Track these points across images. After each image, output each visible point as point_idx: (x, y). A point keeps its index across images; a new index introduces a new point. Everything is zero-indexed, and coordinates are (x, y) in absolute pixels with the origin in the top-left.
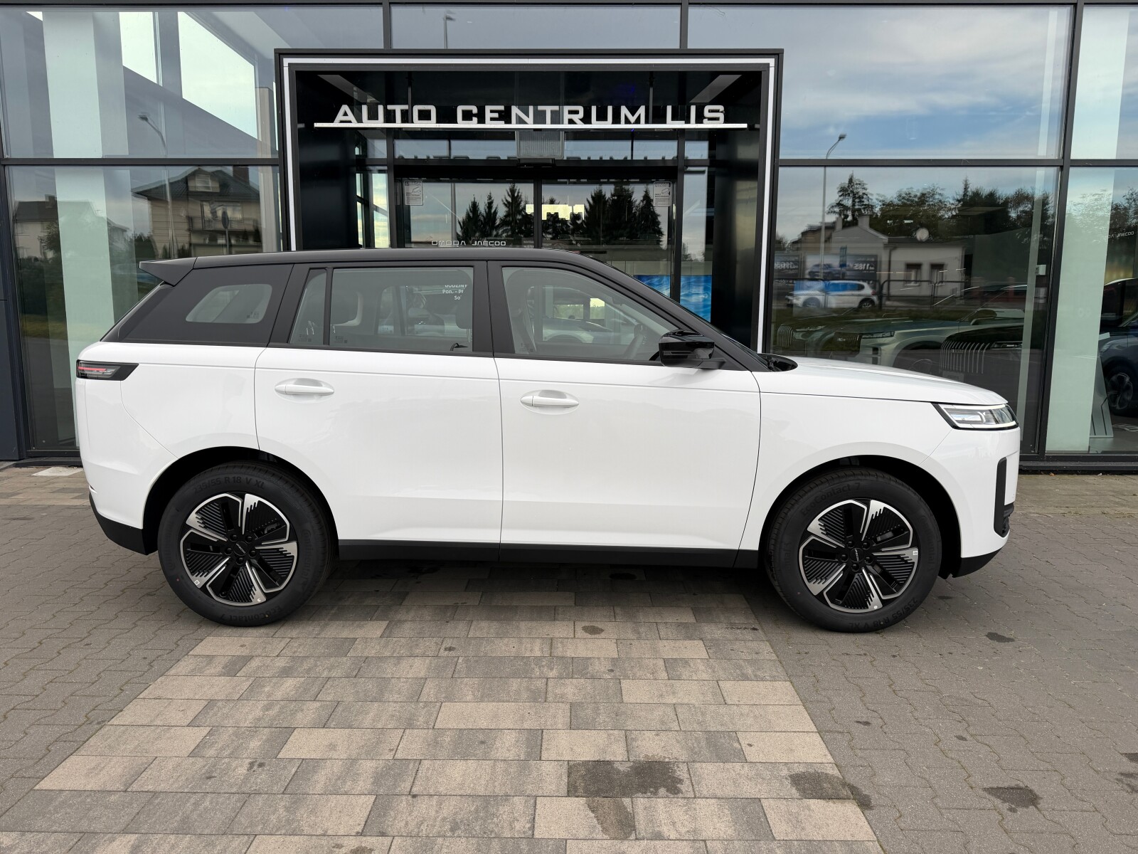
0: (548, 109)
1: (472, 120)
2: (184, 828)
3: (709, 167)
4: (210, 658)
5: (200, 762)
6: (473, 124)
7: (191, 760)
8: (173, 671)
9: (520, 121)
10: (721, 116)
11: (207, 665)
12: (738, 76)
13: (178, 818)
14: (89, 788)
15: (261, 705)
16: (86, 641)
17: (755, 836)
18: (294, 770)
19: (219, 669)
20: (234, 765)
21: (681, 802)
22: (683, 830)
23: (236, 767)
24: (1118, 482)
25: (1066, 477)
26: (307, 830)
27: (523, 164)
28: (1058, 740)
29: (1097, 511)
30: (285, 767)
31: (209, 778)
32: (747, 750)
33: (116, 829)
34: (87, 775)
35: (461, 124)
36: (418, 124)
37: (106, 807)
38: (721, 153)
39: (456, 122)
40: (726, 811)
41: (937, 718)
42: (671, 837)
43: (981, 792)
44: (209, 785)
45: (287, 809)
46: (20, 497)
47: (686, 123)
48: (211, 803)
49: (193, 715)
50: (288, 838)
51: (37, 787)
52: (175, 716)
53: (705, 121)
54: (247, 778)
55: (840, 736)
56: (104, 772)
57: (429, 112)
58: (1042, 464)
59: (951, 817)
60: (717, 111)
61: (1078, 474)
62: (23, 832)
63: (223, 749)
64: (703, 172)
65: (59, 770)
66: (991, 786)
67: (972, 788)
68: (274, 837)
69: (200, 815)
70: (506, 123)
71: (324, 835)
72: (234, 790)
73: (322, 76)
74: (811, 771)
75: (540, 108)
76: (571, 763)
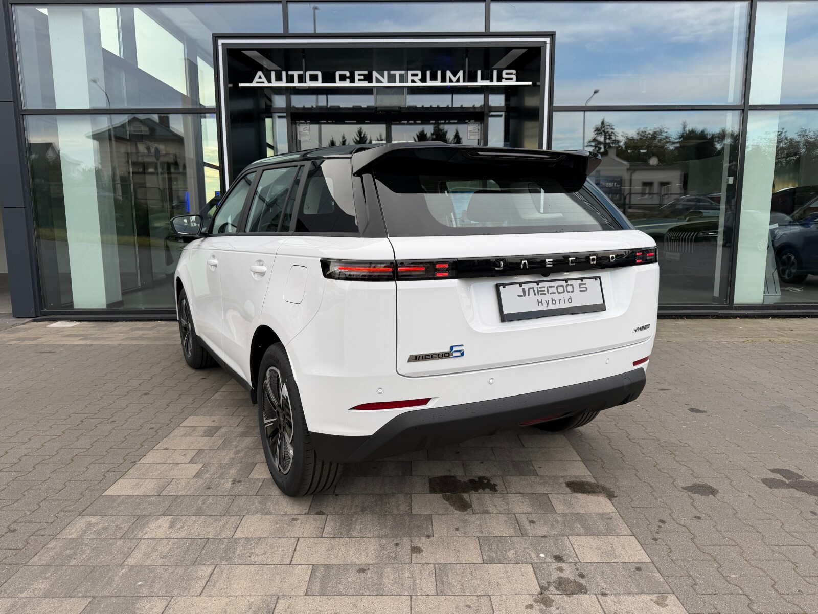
0: (398, 73)
1: (346, 80)
2: (199, 513)
3: (505, 112)
4: (194, 428)
5: (201, 481)
6: (347, 84)
7: (195, 480)
8: (171, 435)
9: (378, 81)
10: (514, 77)
11: (193, 431)
12: (524, 50)
13: (195, 508)
14: (135, 494)
15: (232, 451)
16: (111, 420)
17: (545, 511)
18: (260, 484)
19: (201, 433)
20: (223, 482)
21: (499, 495)
22: (501, 509)
23: (224, 483)
24: (782, 322)
25: (747, 320)
26: (274, 512)
27: (379, 111)
28: (730, 463)
29: (767, 340)
30: (254, 483)
31: (209, 488)
32: (538, 470)
33: (159, 514)
34: (132, 488)
35: (339, 84)
36: (310, 84)
37: (149, 503)
38: (514, 102)
39: (335, 82)
40: (527, 500)
41: (656, 453)
42: (494, 512)
43: (681, 489)
44: (209, 492)
45: (260, 503)
46: (42, 340)
47: (490, 82)
48: (213, 500)
49: (191, 457)
50: (264, 517)
51: (103, 495)
52: (180, 459)
53: (503, 80)
54: (231, 489)
55: (595, 463)
56: (142, 486)
57: (317, 76)
58: (731, 312)
59: (662, 501)
60: (511, 74)
61: (756, 318)
62: (102, 516)
63: (213, 474)
64: (501, 116)
65: (115, 486)
66: (687, 485)
67: (675, 487)
68: (255, 516)
69: (208, 507)
70: (369, 83)
71: (286, 515)
72: (226, 494)
73: (244, 52)
74: (578, 480)
75: (392, 72)
76: (431, 477)
